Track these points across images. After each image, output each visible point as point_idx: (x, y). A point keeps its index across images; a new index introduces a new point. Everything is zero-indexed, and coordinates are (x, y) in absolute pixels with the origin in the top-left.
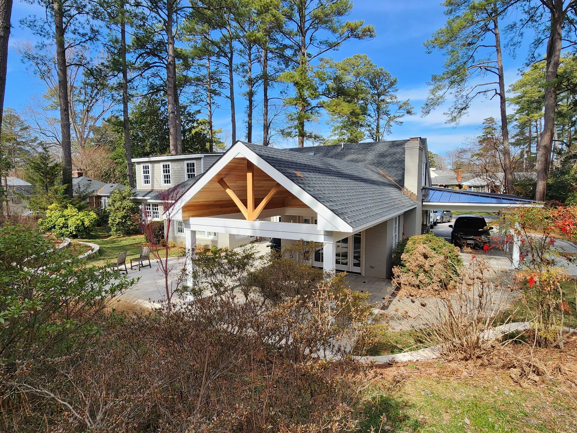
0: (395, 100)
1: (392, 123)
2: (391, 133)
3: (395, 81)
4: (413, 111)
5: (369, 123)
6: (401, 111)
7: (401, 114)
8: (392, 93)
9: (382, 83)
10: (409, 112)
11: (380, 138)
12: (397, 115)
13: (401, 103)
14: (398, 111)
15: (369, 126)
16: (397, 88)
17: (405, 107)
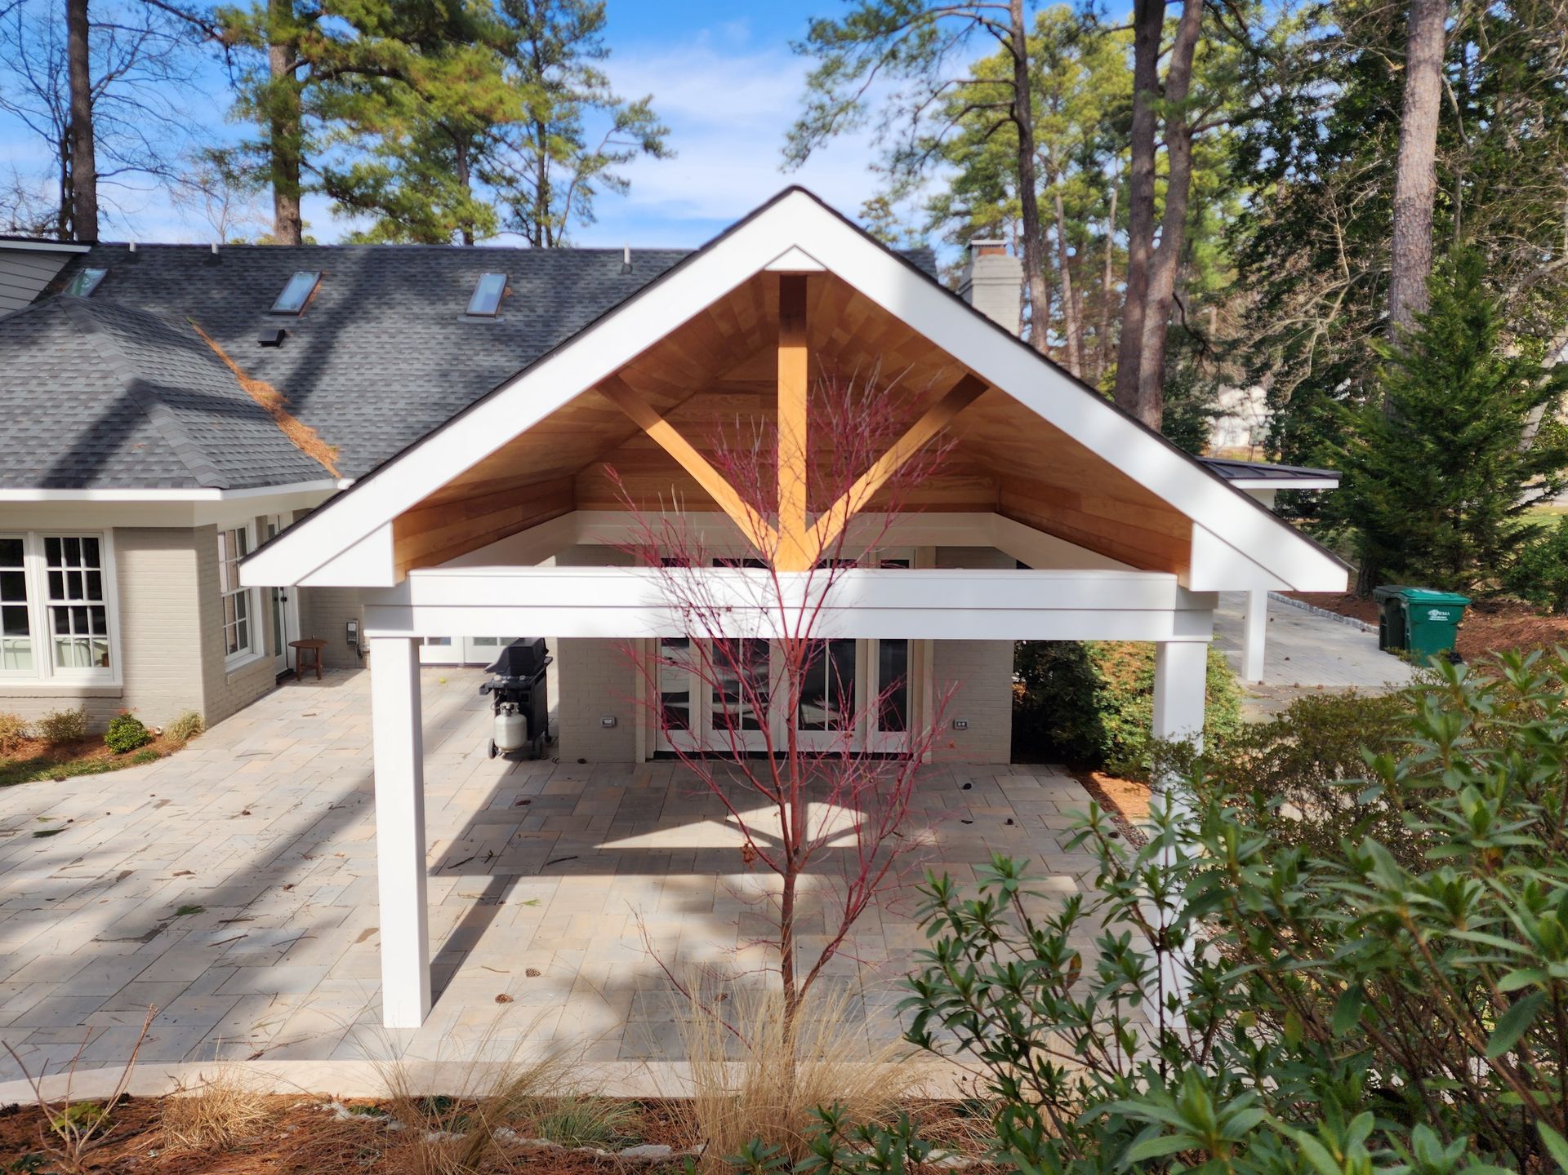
0: (603, 93)
1: (593, 181)
2: (592, 218)
3: (599, 14)
4: (667, 143)
5: (508, 172)
6: (625, 136)
7: (622, 151)
8: (586, 61)
9: (549, 14)
10: (651, 146)
11: (555, 233)
12: (609, 150)
13: (624, 108)
14: (614, 136)
15: (510, 182)
16: (604, 46)
17: (637, 124)
